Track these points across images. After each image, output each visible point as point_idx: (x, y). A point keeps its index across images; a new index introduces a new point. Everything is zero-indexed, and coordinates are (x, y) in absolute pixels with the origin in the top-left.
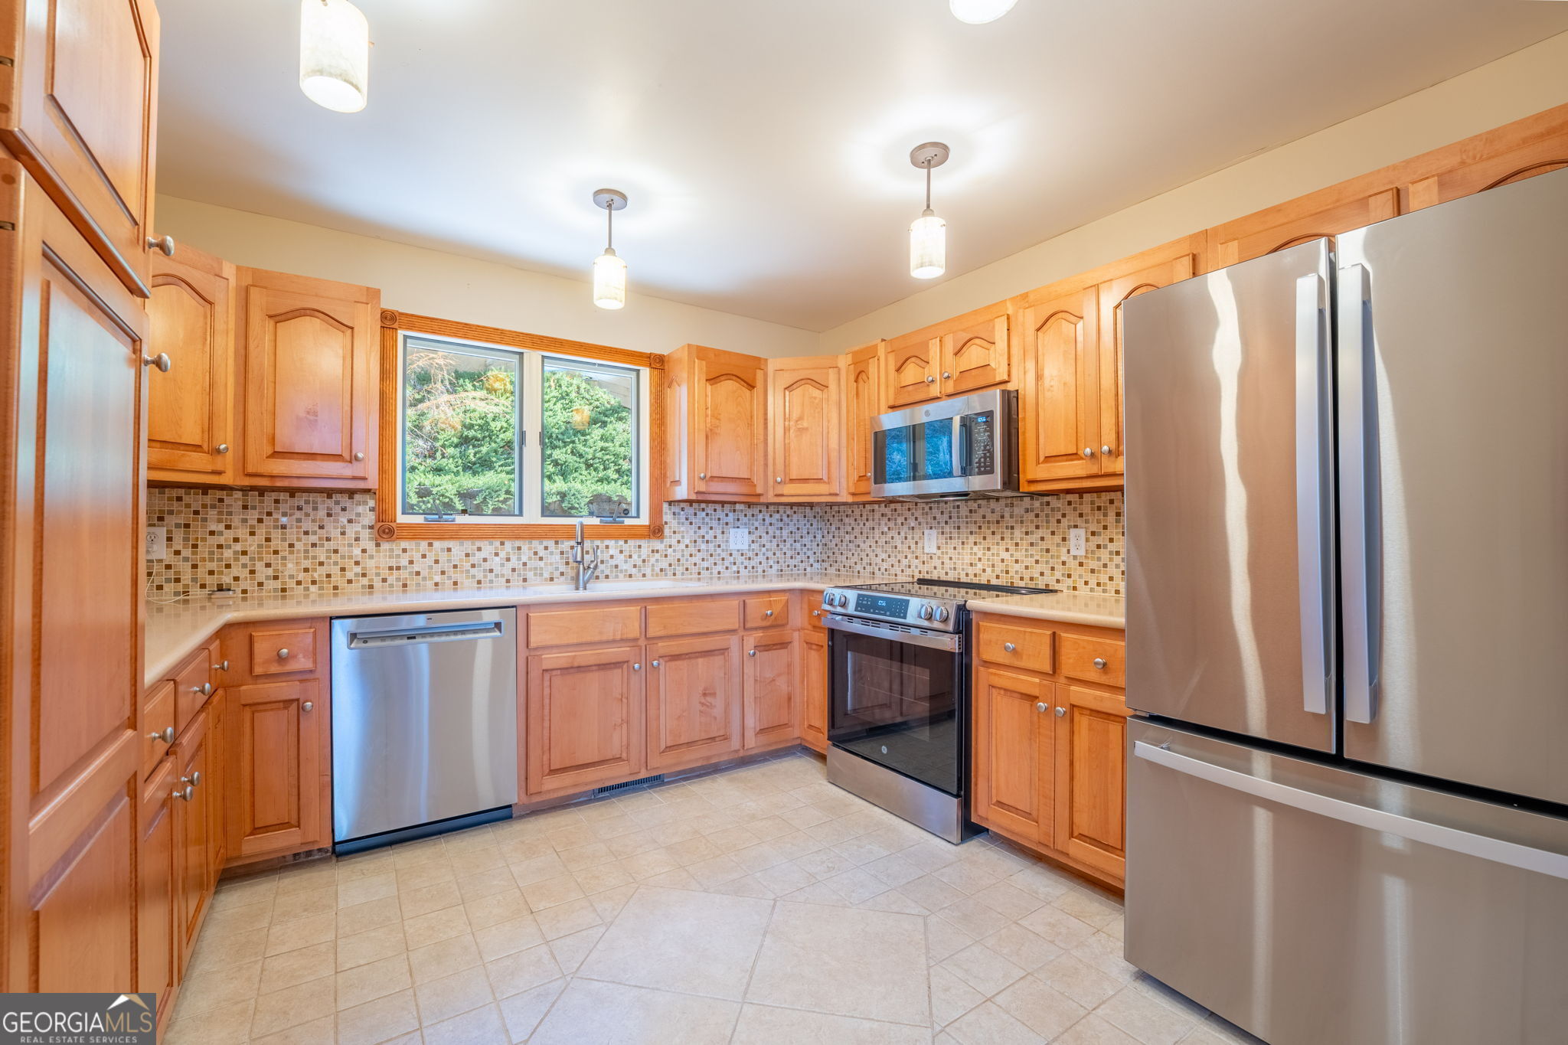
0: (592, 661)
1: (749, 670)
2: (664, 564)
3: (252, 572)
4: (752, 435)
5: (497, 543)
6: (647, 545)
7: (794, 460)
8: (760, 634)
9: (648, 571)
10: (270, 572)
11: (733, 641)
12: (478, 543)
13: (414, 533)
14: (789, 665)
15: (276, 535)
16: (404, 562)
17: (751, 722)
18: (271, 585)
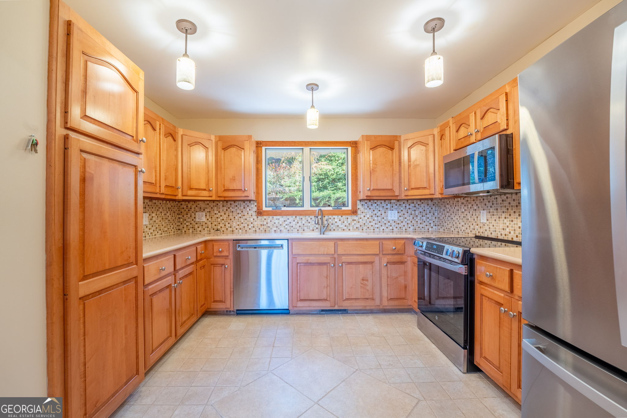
0: (315, 261)
1: (384, 272)
2: (358, 226)
3: (225, 225)
4: (393, 170)
5: (294, 217)
6: (350, 218)
7: (413, 179)
8: (390, 257)
9: (351, 228)
10: (229, 225)
11: (377, 259)
12: (288, 217)
13: (268, 213)
14: (405, 272)
15: (231, 214)
16: (265, 223)
17: (385, 294)
18: (230, 229)
